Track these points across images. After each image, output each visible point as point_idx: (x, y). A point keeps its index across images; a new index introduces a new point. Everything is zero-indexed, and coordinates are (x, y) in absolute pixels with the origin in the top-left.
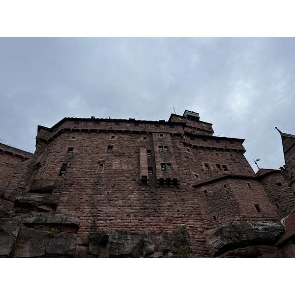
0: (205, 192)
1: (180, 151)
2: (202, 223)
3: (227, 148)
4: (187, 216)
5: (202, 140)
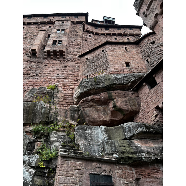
0: (87, 59)
1: (77, 34)
2: (76, 82)
3: (125, 33)
4: (63, 77)
5: (105, 29)
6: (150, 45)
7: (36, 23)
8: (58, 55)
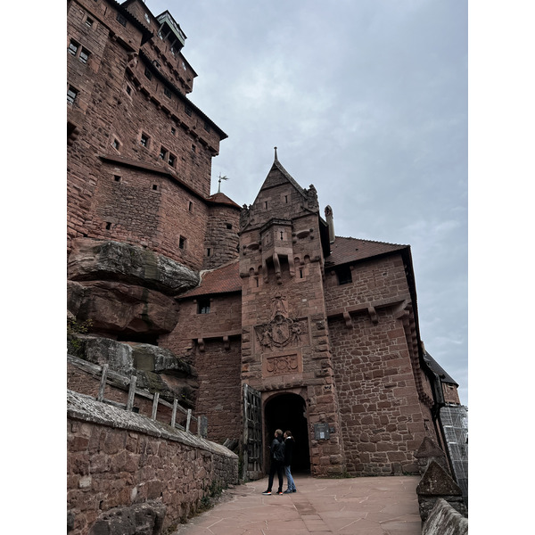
0: (117, 178)
3: (195, 131)
5: (163, 90)
6: (224, 228)
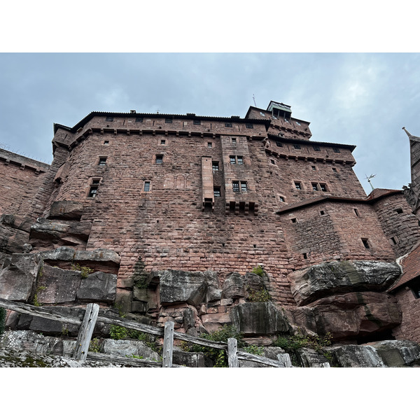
0: (294, 220)
1: (261, 163)
2: (287, 263)
3: (329, 158)
4: (266, 252)
5: (293, 147)
6: (396, 215)
7: (183, 134)
8: (246, 209)
